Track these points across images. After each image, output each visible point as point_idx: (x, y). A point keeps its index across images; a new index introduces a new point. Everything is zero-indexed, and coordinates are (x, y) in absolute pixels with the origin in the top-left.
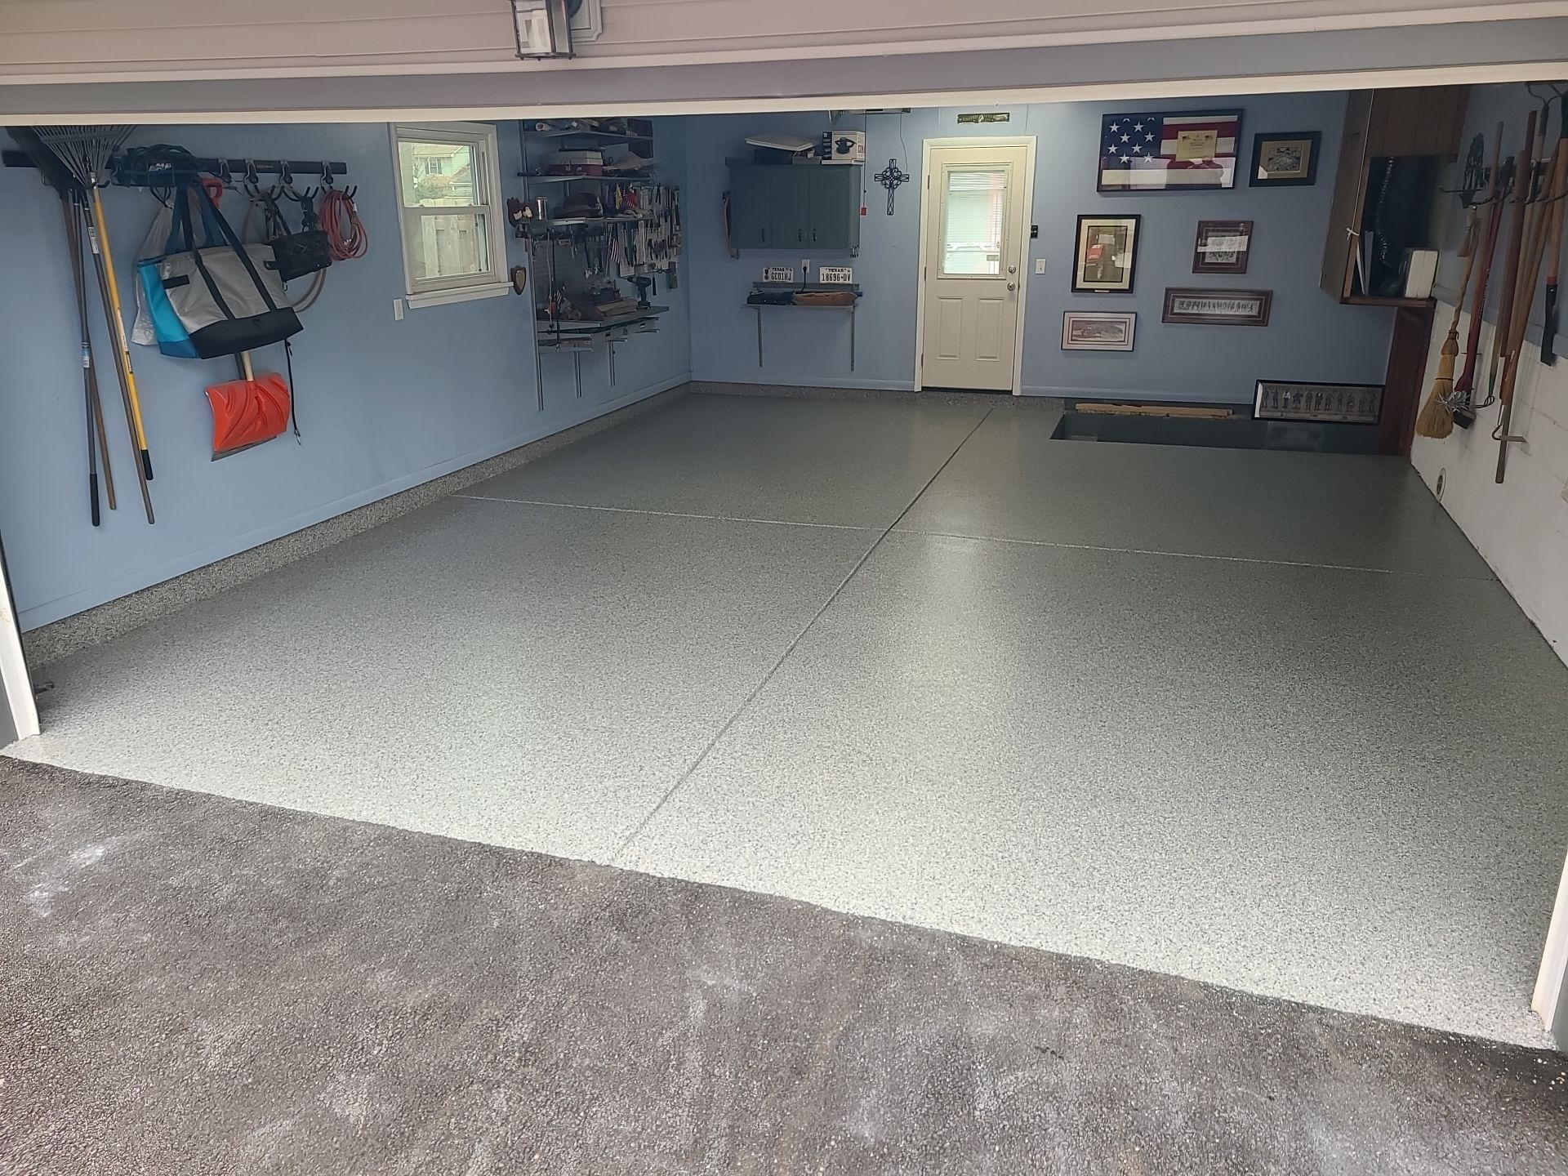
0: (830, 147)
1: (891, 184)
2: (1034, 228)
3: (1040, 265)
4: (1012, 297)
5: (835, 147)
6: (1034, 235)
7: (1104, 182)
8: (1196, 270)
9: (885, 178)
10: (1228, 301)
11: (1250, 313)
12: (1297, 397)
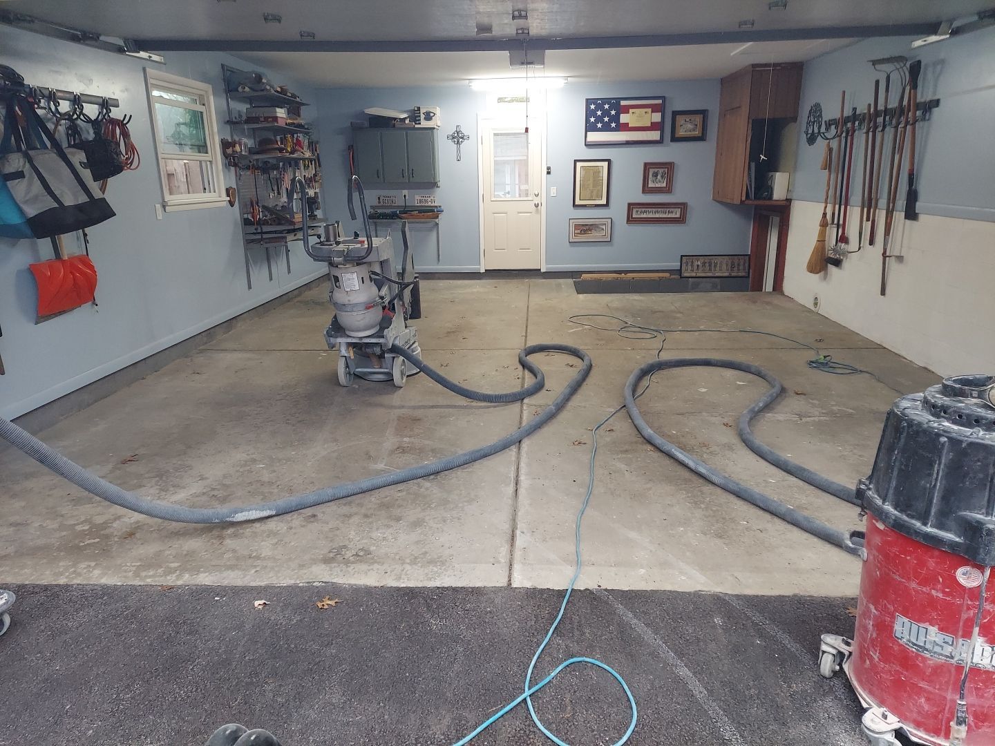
0: (420, 116)
1: (458, 142)
2: (549, 168)
3: (553, 191)
4: (537, 211)
5: (422, 116)
6: (549, 173)
7: (588, 140)
8: (644, 192)
9: (453, 138)
10: (663, 210)
11: (676, 216)
12: (704, 264)
